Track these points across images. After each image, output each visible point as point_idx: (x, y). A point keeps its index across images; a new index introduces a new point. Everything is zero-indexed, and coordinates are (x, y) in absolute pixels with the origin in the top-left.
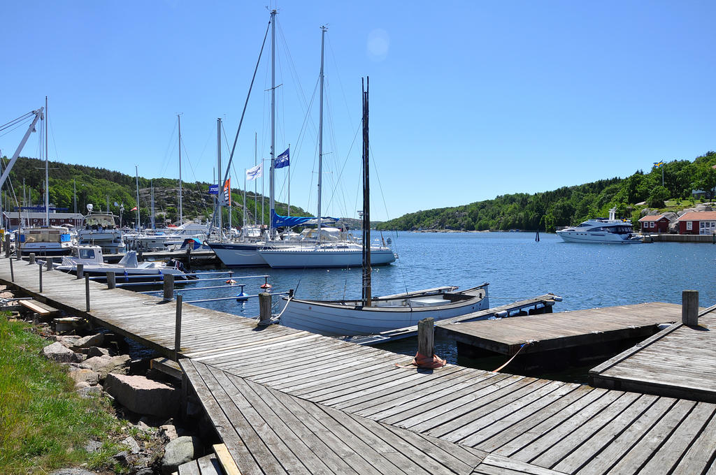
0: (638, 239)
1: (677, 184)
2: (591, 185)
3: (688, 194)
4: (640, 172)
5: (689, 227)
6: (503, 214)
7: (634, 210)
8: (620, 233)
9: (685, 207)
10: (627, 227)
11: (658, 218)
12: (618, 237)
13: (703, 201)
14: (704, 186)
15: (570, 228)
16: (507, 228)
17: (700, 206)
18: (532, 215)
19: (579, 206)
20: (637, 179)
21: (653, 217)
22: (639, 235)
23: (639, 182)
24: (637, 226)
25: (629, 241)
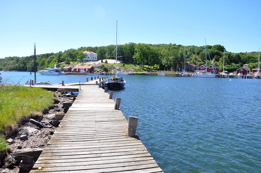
0: (63, 74)
1: (73, 57)
2: (44, 55)
3: (76, 60)
4: (61, 52)
5: (77, 70)
6: (9, 64)
7: (61, 65)
8: (57, 72)
9: (76, 64)
10: (60, 70)
11: (68, 67)
12: (57, 73)
13: (80, 63)
14: (81, 58)
15: (42, 70)
16: (11, 70)
17: (80, 64)
18: (22, 65)
19: (40, 62)
20: (60, 54)
21: (67, 67)
22: (63, 72)
23: (61, 55)
24: (63, 70)
25: (60, 74)
